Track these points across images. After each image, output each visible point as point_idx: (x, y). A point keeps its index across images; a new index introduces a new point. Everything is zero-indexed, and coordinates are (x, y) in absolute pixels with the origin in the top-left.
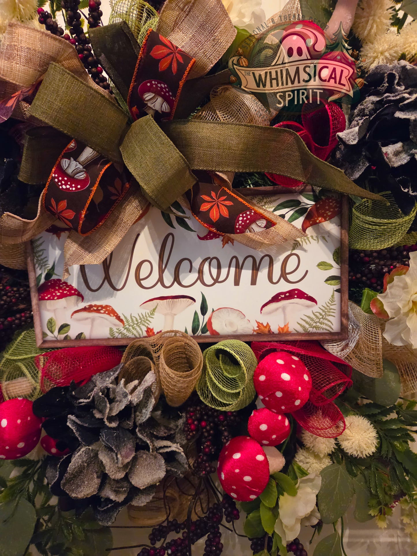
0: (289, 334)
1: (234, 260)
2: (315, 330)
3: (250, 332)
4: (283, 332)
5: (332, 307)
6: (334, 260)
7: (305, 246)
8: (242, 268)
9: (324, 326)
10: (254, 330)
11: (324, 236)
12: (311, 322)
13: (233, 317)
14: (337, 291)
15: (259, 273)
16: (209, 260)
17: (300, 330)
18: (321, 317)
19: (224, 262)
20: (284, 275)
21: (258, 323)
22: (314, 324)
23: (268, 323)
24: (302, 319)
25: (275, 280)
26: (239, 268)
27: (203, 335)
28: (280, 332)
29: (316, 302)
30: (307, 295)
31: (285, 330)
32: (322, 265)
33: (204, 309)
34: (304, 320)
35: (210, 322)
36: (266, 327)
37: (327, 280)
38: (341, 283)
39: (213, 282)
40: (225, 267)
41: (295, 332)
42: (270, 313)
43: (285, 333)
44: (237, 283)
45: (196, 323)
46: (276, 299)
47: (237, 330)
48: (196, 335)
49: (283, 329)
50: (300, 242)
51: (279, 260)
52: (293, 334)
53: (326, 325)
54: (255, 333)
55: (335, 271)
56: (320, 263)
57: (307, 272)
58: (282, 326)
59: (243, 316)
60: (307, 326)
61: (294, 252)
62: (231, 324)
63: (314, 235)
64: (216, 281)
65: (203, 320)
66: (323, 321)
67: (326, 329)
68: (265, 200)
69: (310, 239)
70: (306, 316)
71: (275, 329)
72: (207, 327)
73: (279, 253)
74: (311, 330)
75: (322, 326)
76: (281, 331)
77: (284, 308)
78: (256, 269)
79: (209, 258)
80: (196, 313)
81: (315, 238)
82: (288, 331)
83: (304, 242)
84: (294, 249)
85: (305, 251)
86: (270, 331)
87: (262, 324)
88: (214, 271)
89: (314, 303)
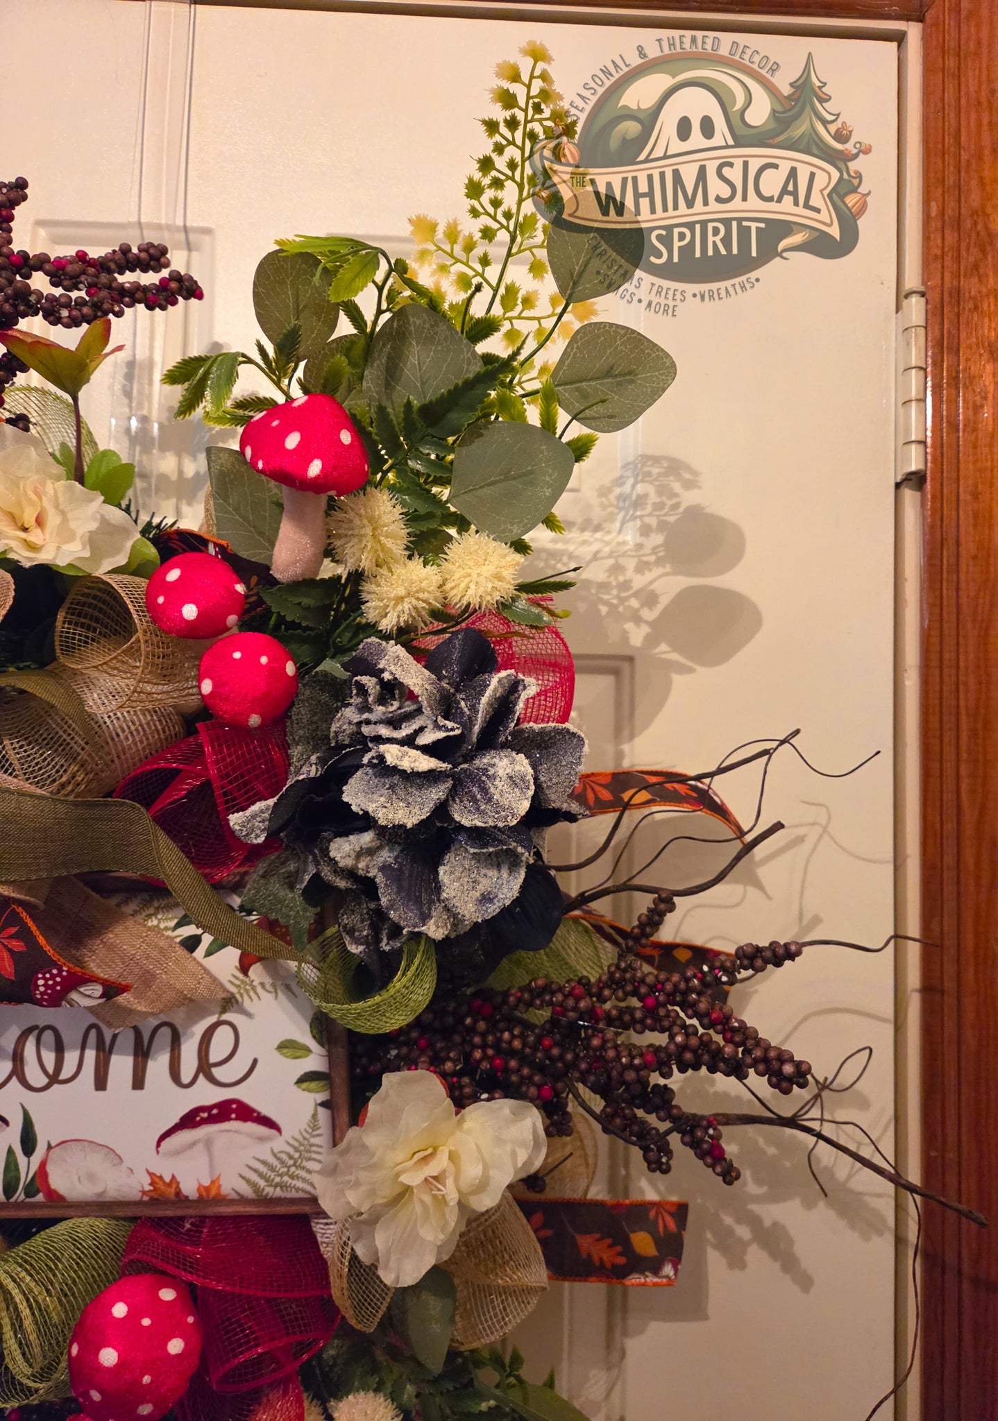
0: (220, 1200)
1: (93, 1033)
2: (278, 1193)
3: (135, 1195)
4: (209, 1196)
5: (313, 1141)
6: (314, 1037)
7: (247, 1004)
8: (110, 1052)
9: (300, 1184)
10: (144, 1193)
11: (288, 985)
12: (269, 1173)
13: (95, 1162)
14: (323, 1104)
15: (150, 1064)
16: (36, 1032)
17: (247, 1191)
18: (291, 1162)
19: (71, 1035)
20: (205, 1067)
21: (151, 1174)
22: (278, 1179)
23: (173, 1177)
24: (250, 1167)
25: (186, 1077)
26: (105, 1052)
27: (28, 1200)
28: (201, 1196)
29: (278, 1129)
30: (259, 1113)
31: (213, 1192)
32: (289, 1047)
33: (28, 1141)
34: (256, 1171)
35: (42, 1171)
36: (169, 1185)
37: (300, 1081)
38: (331, 1087)
39: (45, 1081)
40: (73, 1048)
41: (235, 1196)
42: (177, 1153)
43: (214, 1198)
44: (101, 1083)
45: (12, 1174)
46: (190, 1120)
47: (104, 1192)
48: (13, 1200)
49: (207, 1189)
50: (238, 996)
51: (193, 1035)
52: (232, 1202)
53: (304, 1180)
54: (146, 1198)
55: (315, 1061)
56: (282, 1043)
57: (255, 1062)
58: (206, 1183)
59: (116, 1160)
60: (262, 1183)
61: (225, 1017)
62: (91, 1177)
63: (268, 981)
64: (54, 1079)
65: (27, 1167)
66: (297, 1172)
67: (304, 1191)
68: (156, 904)
69: (259, 989)
70: (258, 1160)
71: (189, 1188)
72: (37, 1183)
73: (193, 1018)
74: (269, 1191)
75: (294, 1182)
76: (204, 1194)
77: (208, 1143)
78: (142, 1053)
79: (35, 1027)
80: (10, 1151)
81: (268, 987)
82: (218, 1194)
83: (245, 997)
84: (224, 1011)
85: (249, 1015)
86: (178, 1193)
87: (161, 1178)
88: (49, 1058)
89: (274, 1132)
